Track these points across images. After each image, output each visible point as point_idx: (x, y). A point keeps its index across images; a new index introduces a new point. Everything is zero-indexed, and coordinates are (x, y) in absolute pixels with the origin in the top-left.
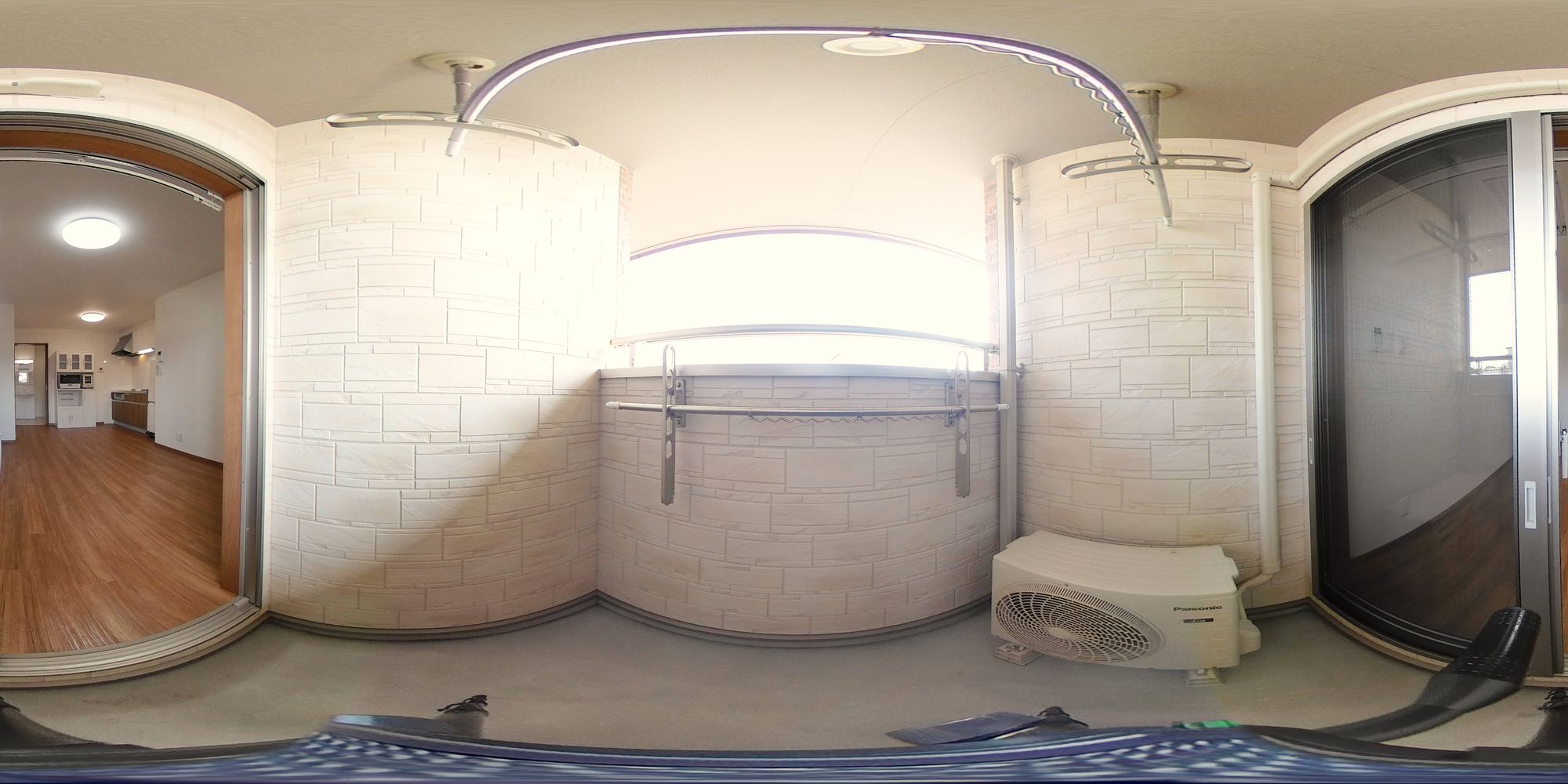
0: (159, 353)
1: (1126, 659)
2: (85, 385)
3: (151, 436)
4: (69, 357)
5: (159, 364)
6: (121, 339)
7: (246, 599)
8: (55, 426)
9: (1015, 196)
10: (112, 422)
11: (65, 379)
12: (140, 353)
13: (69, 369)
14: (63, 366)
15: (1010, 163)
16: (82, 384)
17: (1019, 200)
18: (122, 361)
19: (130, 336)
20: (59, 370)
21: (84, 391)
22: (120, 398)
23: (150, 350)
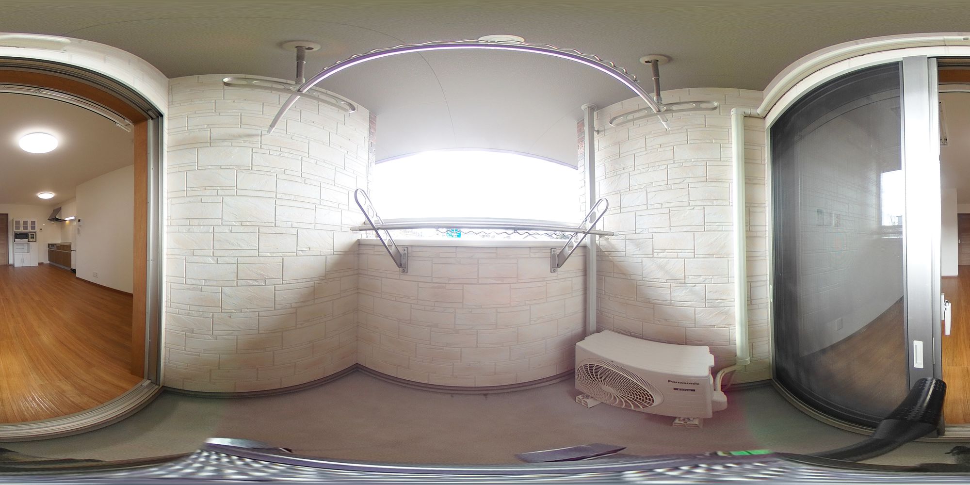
0: (79, 221)
1: (641, 407)
2: (30, 240)
3: (74, 271)
4: (21, 223)
5: (79, 227)
6: (54, 211)
7: (149, 382)
8: (13, 265)
9: (596, 129)
10: (48, 262)
11: (18, 236)
12: (66, 219)
13: (22, 230)
14: (18, 228)
15: (592, 109)
16: (29, 239)
17: (598, 132)
18: (54, 225)
19: (60, 208)
20: (15, 230)
21: (31, 243)
22: (53, 248)
23: (73, 218)
